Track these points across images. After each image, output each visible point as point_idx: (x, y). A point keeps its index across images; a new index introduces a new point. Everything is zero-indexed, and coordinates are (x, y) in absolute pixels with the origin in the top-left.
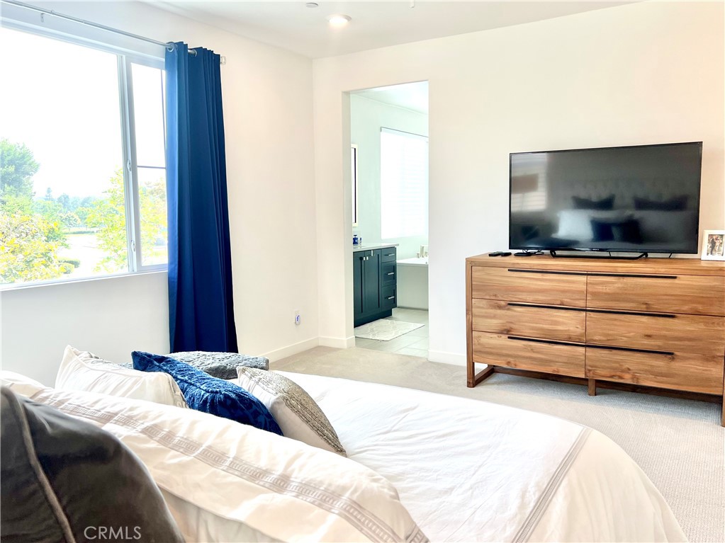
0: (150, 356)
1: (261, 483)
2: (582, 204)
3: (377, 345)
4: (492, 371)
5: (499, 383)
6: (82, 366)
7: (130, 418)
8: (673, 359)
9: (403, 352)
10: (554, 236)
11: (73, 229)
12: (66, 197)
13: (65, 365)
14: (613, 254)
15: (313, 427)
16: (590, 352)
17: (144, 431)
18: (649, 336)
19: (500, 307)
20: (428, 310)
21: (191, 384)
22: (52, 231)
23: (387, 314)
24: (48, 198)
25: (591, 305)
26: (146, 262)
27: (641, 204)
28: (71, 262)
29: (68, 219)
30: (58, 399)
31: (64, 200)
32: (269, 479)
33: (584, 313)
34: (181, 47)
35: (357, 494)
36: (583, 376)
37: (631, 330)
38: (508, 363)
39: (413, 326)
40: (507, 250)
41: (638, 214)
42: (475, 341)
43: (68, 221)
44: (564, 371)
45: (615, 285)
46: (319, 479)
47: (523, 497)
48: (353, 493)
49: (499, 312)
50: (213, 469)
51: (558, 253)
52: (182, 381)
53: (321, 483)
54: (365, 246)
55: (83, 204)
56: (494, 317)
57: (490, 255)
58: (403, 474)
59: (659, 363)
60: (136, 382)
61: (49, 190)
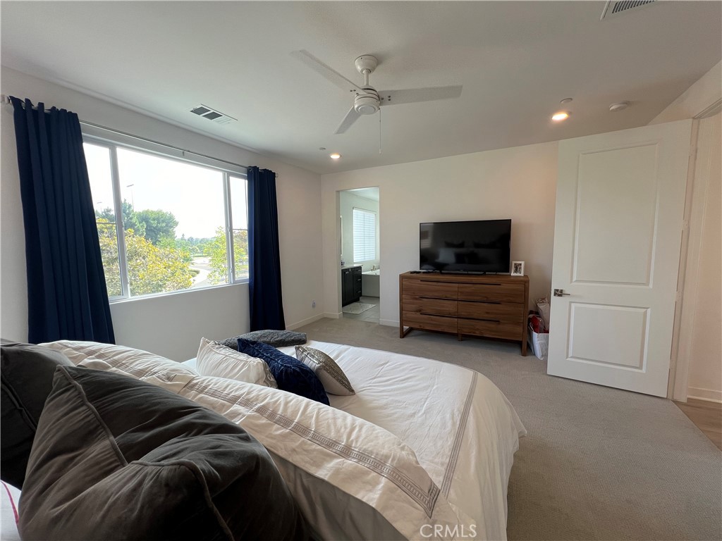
0: (247, 341)
1: (334, 451)
2: (449, 245)
3: (354, 316)
4: (411, 330)
5: (415, 336)
6: (211, 350)
7: (248, 400)
8: (499, 324)
9: (367, 320)
10: (437, 261)
11: (197, 255)
12: (192, 239)
13: (201, 348)
14: (469, 272)
15: (338, 380)
16: (460, 321)
17: (258, 410)
18: (487, 313)
19: (416, 299)
20: (379, 298)
21: (272, 359)
22: (185, 257)
23: (357, 300)
24: (182, 239)
25: (460, 298)
26: (238, 277)
27: (477, 246)
28: (195, 271)
29: (193, 249)
30: (203, 385)
31: (191, 240)
32: (339, 448)
33: (456, 302)
34: (255, 168)
35: (396, 461)
36: (456, 332)
37: (479, 310)
38: (420, 326)
39: (370, 306)
40: (418, 270)
41: (476, 250)
42: (404, 316)
43: (193, 250)
44: (446, 330)
45: (470, 288)
46: (370, 449)
47: (453, 418)
48: (393, 460)
49: (415, 301)
50: (303, 439)
51: (443, 271)
52: (267, 357)
53: (371, 452)
54: (347, 266)
55: (200, 242)
56: (413, 304)
57: (412, 273)
58: (386, 404)
59: (493, 326)
60: (244, 364)
61: (183, 235)
